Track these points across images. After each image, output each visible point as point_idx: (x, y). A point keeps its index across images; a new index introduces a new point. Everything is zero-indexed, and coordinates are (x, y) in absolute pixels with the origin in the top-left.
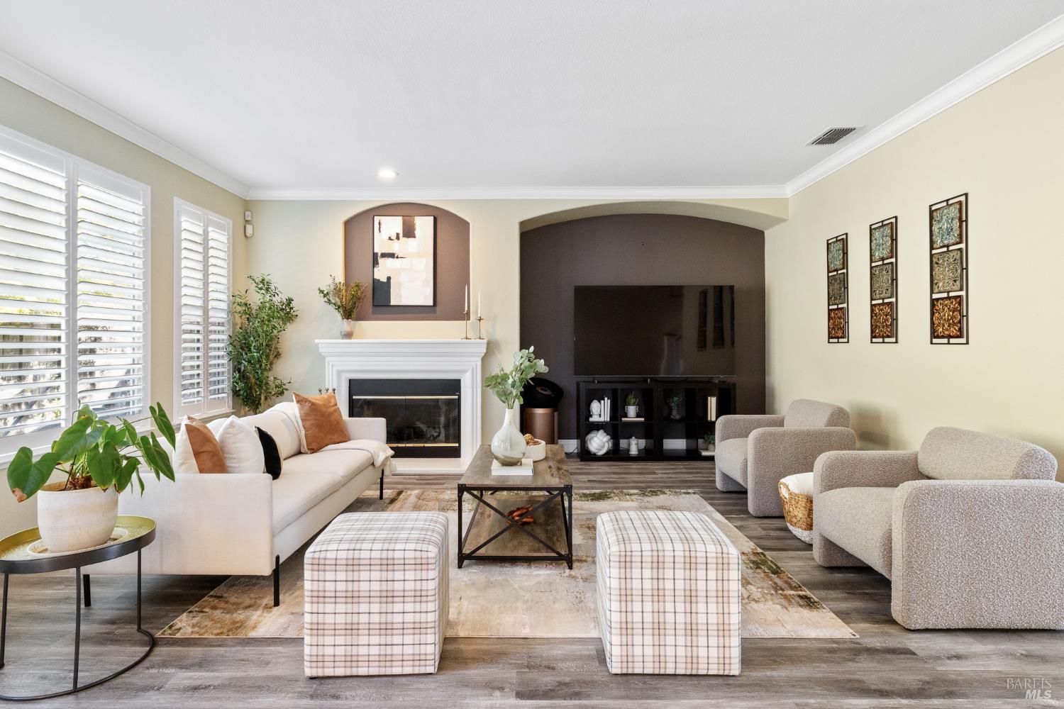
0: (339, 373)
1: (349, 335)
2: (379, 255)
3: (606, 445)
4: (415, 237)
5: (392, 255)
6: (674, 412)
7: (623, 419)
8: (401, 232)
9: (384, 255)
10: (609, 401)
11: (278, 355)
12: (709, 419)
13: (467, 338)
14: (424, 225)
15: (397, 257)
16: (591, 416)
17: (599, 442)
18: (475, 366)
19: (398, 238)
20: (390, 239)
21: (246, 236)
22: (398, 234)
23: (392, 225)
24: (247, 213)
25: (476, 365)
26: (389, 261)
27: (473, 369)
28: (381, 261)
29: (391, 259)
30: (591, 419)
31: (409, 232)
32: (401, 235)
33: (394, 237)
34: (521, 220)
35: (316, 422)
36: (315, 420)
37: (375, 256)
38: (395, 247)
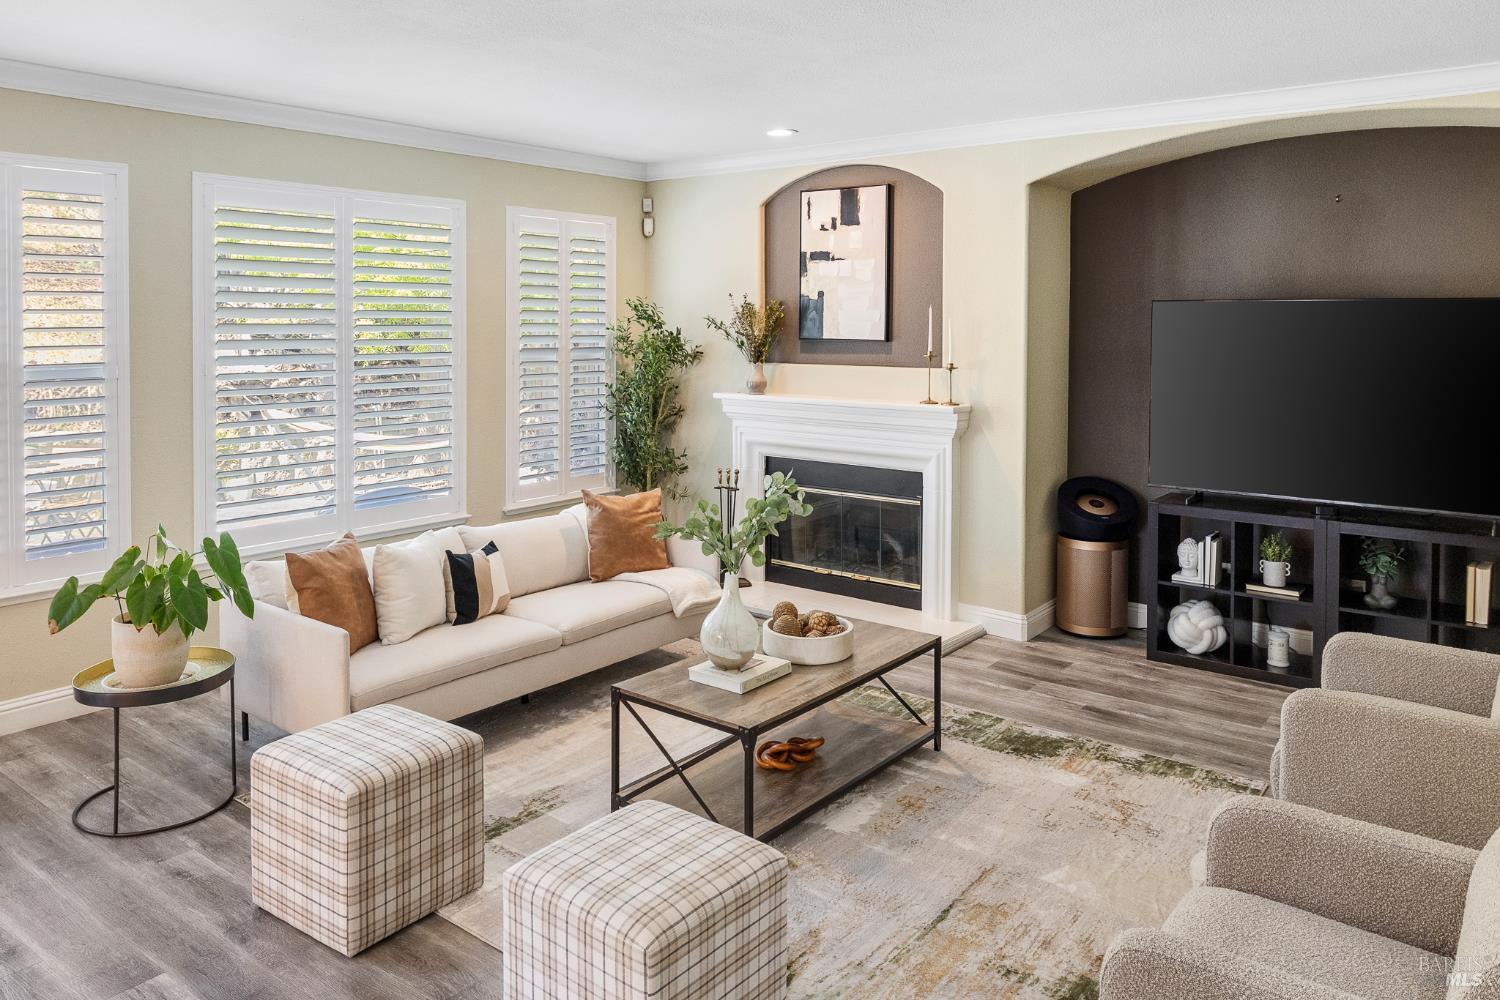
0: (750, 445)
1: (759, 388)
2: (808, 256)
3: (1207, 635)
4: (858, 224)
5: (824, 256)
6: (1378, 589)
7: (1249, 587)
8: (838, 215)
9: (816, 256)
10: (1215, 544)
11: (679, 412)
12: (1469, 618)
13: (930, 402)
14: (872, 201)
15: (833, 259)
16: (1178, 569)
17: (1194, 627)
18: (941, 452)
19: (834, 227)
20: (823, 228)
21: (646, 237)
22: (834, 220)
23: (827, 204)
24: (647, 202)
25: (945, 449)
26: (823, 264)
27: (939, 456)
28: (811, 265)
29: (823, 263)
30: (1175, 578)
31: (849, 214)
32: (838, 222)
33: (828, 226)
34: (1030, 181)
35: (606, 536)
36: (604, 534)
37: (802, 255)
38: (830, 242)
